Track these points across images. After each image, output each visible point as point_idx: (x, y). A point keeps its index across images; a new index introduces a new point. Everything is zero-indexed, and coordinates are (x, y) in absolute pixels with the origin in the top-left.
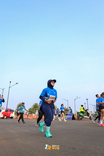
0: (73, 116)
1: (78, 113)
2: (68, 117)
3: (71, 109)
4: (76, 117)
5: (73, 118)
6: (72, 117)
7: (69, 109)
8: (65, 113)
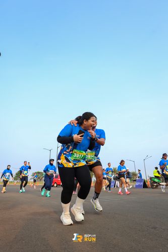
0: (145, 183)
1: (151, 178)
2: (137, 184)
3: (140, 173)
4: (148, 184)
5: (145, 186)
6: (142, 183)
7: (137, 172)
8: (132, 179)
